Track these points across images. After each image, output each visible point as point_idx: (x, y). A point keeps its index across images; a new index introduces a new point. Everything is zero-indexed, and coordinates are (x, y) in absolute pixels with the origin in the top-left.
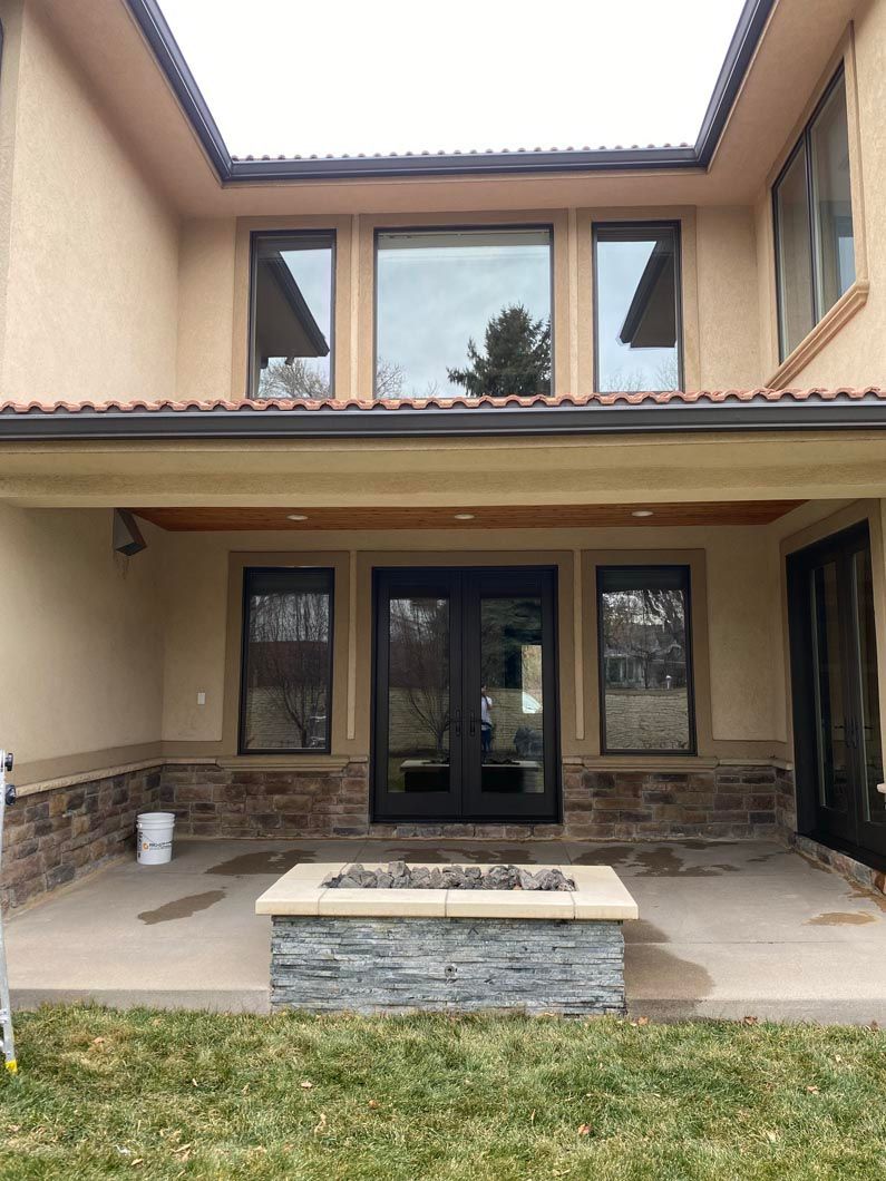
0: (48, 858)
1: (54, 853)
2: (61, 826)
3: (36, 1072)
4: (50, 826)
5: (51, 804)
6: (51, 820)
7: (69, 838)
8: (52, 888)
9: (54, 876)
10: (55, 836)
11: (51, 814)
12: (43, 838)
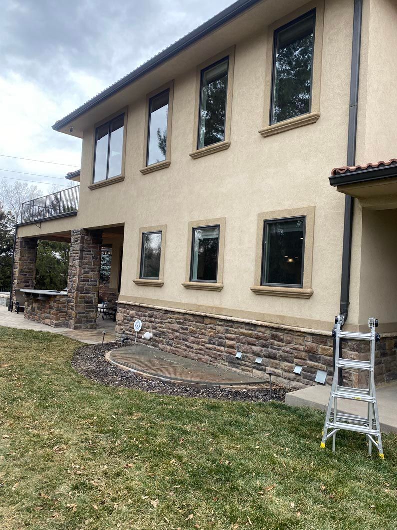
0: (386, 368)
1: (388, 366)
2: (391, 355)
3: (393, 463)
4: (386, 354)
5: (387, 344)
6: (387, 351)
7: (394, 361)
8: (388, 381)
9: (388, 376)
10: (388, 358)
11: (387, 348)
12: (384, 358)
